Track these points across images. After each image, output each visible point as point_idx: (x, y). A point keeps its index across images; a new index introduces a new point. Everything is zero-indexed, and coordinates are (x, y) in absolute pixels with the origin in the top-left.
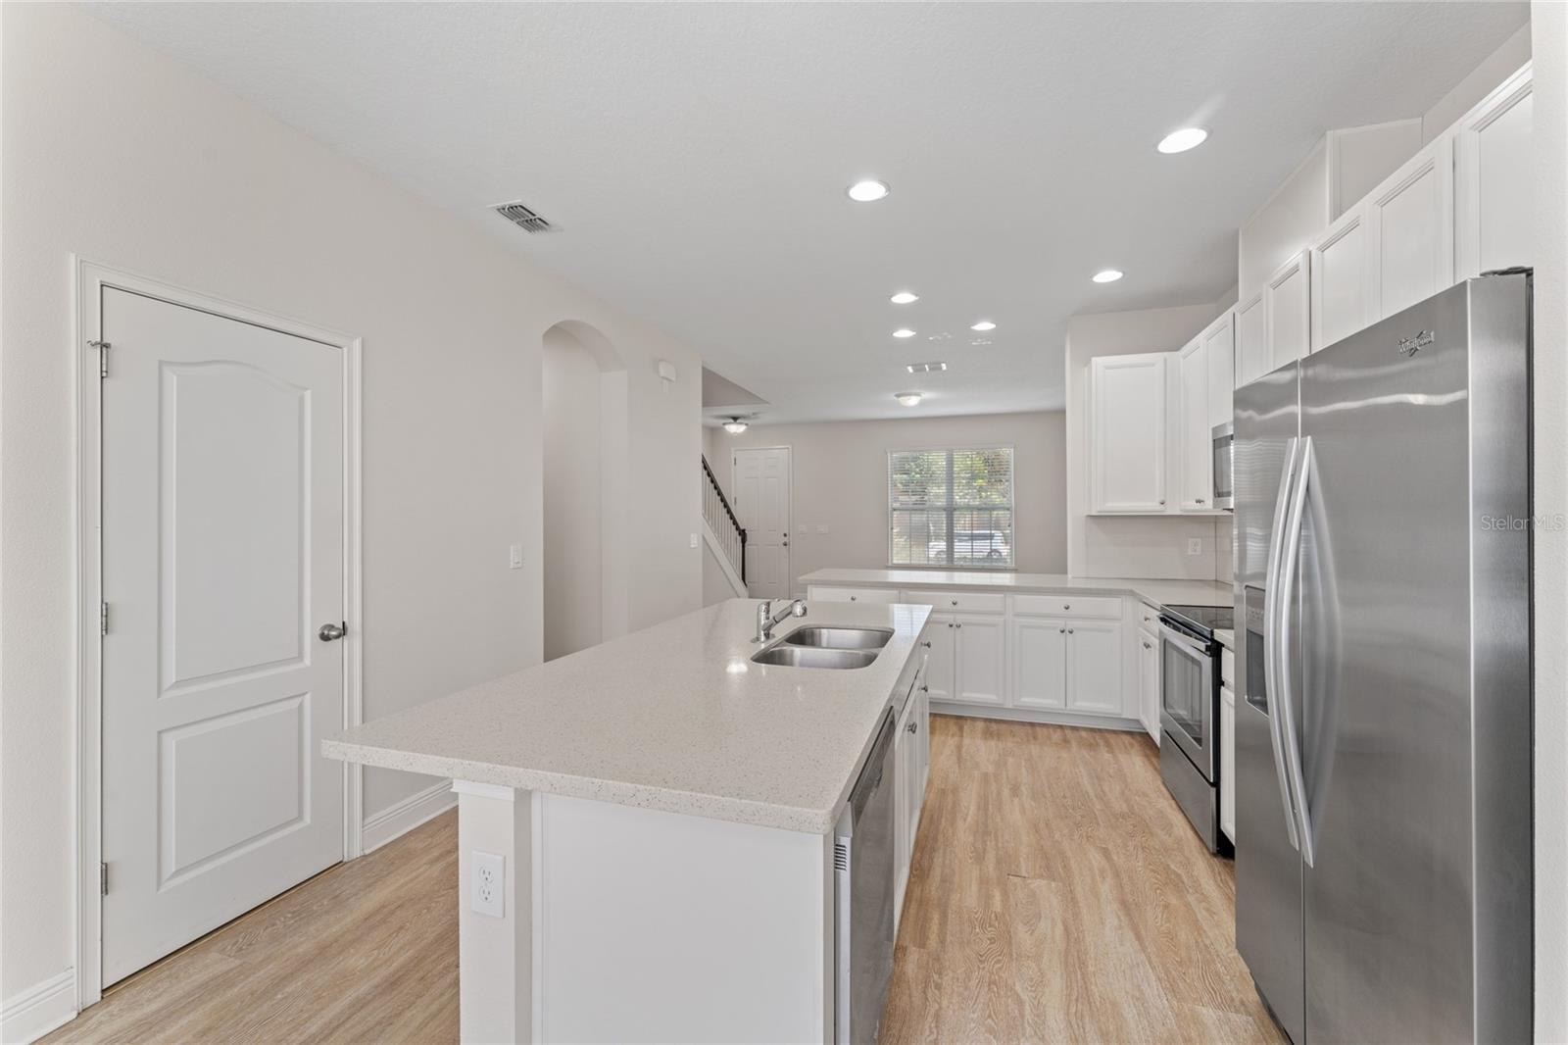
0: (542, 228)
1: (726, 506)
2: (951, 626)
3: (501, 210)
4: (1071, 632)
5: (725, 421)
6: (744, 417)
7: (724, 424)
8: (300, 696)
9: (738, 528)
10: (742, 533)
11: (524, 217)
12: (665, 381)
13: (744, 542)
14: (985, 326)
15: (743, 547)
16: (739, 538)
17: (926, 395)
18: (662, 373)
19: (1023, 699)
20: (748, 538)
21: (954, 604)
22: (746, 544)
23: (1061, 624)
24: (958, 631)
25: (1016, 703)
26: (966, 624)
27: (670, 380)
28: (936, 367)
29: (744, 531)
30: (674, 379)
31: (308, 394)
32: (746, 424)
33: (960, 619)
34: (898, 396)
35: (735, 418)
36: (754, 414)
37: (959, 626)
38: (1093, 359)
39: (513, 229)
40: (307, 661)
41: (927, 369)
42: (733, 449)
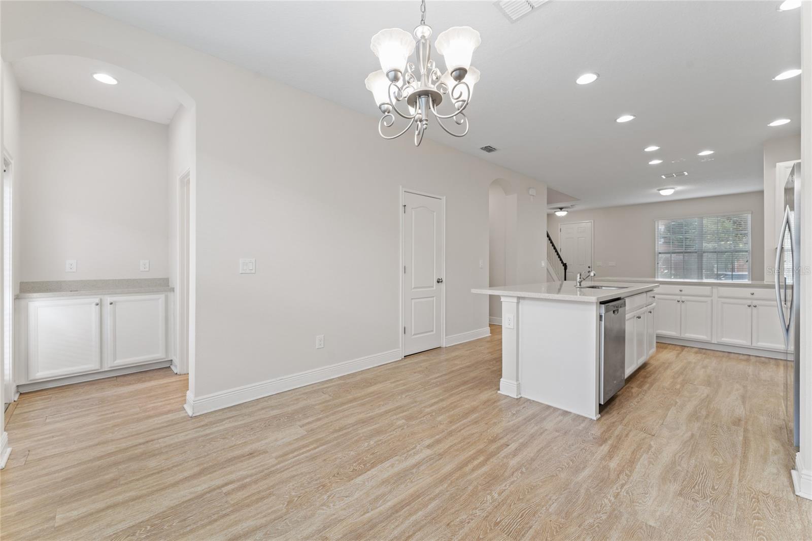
0: (494, 151)
1: (556, 251)
2: (678, 301)
3: (482, 148)
4: (755, 306)
5: (555, 210)
6: (566, 208)
7: (555, 212)
8: (432, 297)
9: (562, 262)
10: (565, 265)
11: (489, 149)
12: (532, 197)
13: (565, 269)
14: (706, 153)
15: (565, 272)
16: (563, 268)
17: (679, 188)
18: (530, 193)
19: (723, 339)
20: (568, 267)
21: (681, 291)
22: (567, 271)
23: (749, 302)
24: (683, 305)
25: (719, 341)
26: (688, 301)
27: (533, 196)
28: (680, 174)
29: (566, 264)
30: (535, 195)
31: (435, 214)
32: (567, 211)
33: (684, 298)
34: (659, 190)
35: (561, 209)
36: (571, 206)
37: (683, 302)
38: (777, 164)
39: (485, 153)
40: (435, 288)
41: (674, 175)
42: (559, 224)
